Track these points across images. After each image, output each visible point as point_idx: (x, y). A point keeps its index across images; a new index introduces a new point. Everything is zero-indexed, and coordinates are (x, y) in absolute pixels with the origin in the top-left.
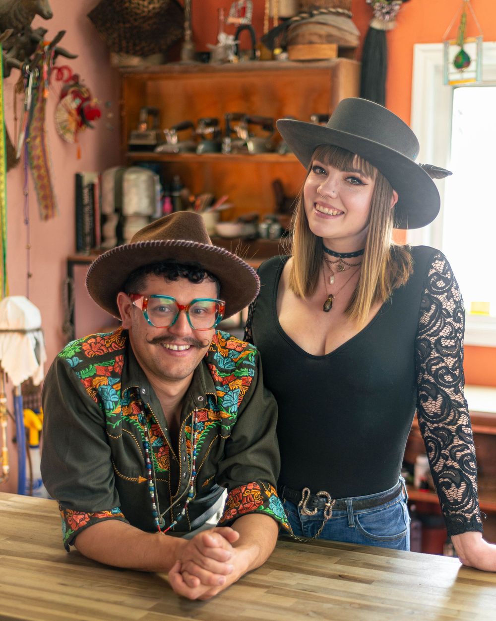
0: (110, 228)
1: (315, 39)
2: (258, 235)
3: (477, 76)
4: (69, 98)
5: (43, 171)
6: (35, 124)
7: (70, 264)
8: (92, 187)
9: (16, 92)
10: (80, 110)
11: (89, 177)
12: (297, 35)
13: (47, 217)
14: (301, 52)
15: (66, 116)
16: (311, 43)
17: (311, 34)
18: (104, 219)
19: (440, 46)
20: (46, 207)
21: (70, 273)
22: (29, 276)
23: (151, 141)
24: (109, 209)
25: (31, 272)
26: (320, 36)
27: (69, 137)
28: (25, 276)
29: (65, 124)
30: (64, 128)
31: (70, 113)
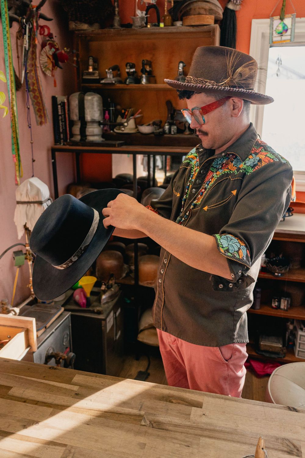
0: (77, 129)
1: (202, 11)
2: (164, 132)
3: (291, 38)
4: (47, 48)
5: (37, 94)
6: (29, 62)
7: (53, 152)
8: (63, 104)
9: (17, 38)
10: (54, 55)
11: (61, 99)
12: (190, 9)
13: (41, 123)
14: (193, 20)
15: (46, 59)
16: (199, 14)
17: (199, 8)
18: (72, 123)
19: (268, 20)
20: (41, 116)
21: (54, 157)
22: (34, 161)
23: (96, 76)
24: (75, 117)
25: (34, 159)
26: (205, 10)
27: (48, 73)
28: (31, 161)
29: (46, 64)
30: (45, 67)
31: (48, 57)
